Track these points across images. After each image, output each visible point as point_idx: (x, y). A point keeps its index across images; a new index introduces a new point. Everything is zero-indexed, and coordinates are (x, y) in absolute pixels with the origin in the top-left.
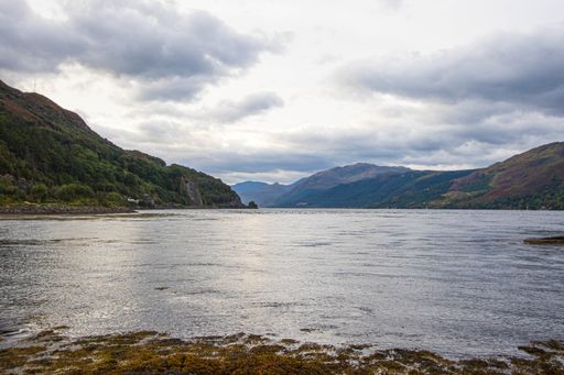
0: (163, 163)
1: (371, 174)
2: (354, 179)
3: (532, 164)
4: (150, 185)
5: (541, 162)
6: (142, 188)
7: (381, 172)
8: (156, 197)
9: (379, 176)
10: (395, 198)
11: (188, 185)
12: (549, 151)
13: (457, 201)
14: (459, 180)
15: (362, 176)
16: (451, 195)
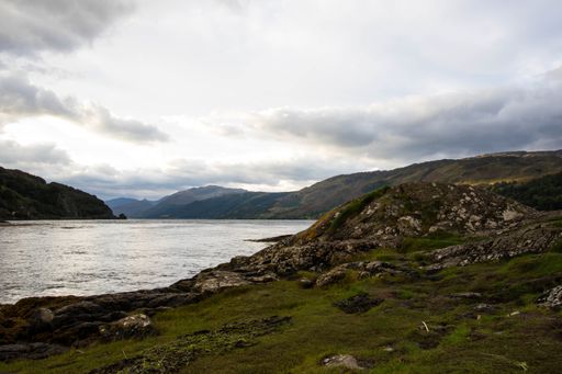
0: (43, 181)
1: (219, 194)
2: (206, 197)
3: (328, 189)
4: (27, 199)
5: (334, 187)
6: (19, 202)
7: (226, 192)
8: (33, 209)
9: (224, 196)
10: (236, 212)
11: (64, 200)
12: (339, 180)
13: (279, 214)
14: (281, 199)
15: (212, 195)
16: (276, 209)
